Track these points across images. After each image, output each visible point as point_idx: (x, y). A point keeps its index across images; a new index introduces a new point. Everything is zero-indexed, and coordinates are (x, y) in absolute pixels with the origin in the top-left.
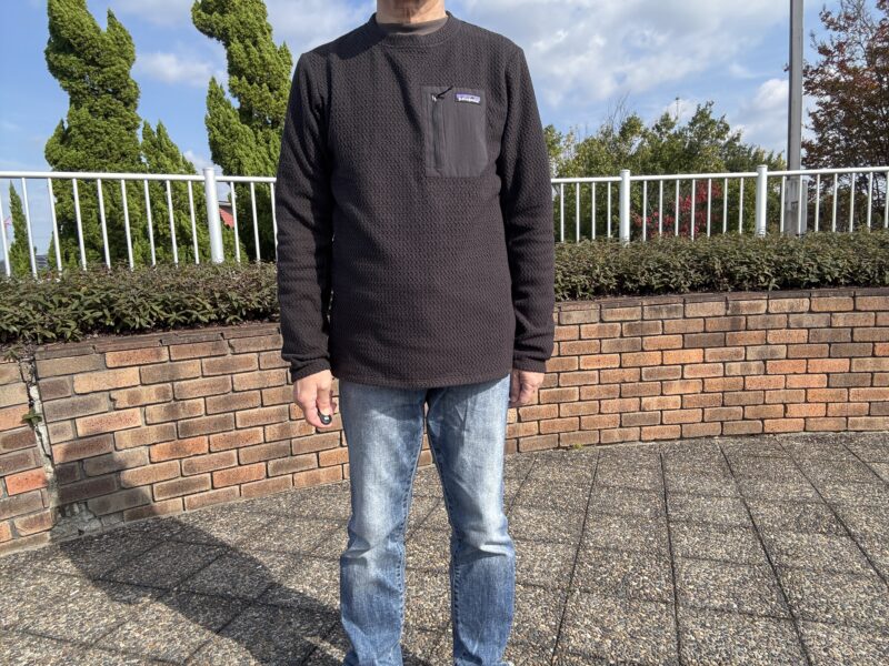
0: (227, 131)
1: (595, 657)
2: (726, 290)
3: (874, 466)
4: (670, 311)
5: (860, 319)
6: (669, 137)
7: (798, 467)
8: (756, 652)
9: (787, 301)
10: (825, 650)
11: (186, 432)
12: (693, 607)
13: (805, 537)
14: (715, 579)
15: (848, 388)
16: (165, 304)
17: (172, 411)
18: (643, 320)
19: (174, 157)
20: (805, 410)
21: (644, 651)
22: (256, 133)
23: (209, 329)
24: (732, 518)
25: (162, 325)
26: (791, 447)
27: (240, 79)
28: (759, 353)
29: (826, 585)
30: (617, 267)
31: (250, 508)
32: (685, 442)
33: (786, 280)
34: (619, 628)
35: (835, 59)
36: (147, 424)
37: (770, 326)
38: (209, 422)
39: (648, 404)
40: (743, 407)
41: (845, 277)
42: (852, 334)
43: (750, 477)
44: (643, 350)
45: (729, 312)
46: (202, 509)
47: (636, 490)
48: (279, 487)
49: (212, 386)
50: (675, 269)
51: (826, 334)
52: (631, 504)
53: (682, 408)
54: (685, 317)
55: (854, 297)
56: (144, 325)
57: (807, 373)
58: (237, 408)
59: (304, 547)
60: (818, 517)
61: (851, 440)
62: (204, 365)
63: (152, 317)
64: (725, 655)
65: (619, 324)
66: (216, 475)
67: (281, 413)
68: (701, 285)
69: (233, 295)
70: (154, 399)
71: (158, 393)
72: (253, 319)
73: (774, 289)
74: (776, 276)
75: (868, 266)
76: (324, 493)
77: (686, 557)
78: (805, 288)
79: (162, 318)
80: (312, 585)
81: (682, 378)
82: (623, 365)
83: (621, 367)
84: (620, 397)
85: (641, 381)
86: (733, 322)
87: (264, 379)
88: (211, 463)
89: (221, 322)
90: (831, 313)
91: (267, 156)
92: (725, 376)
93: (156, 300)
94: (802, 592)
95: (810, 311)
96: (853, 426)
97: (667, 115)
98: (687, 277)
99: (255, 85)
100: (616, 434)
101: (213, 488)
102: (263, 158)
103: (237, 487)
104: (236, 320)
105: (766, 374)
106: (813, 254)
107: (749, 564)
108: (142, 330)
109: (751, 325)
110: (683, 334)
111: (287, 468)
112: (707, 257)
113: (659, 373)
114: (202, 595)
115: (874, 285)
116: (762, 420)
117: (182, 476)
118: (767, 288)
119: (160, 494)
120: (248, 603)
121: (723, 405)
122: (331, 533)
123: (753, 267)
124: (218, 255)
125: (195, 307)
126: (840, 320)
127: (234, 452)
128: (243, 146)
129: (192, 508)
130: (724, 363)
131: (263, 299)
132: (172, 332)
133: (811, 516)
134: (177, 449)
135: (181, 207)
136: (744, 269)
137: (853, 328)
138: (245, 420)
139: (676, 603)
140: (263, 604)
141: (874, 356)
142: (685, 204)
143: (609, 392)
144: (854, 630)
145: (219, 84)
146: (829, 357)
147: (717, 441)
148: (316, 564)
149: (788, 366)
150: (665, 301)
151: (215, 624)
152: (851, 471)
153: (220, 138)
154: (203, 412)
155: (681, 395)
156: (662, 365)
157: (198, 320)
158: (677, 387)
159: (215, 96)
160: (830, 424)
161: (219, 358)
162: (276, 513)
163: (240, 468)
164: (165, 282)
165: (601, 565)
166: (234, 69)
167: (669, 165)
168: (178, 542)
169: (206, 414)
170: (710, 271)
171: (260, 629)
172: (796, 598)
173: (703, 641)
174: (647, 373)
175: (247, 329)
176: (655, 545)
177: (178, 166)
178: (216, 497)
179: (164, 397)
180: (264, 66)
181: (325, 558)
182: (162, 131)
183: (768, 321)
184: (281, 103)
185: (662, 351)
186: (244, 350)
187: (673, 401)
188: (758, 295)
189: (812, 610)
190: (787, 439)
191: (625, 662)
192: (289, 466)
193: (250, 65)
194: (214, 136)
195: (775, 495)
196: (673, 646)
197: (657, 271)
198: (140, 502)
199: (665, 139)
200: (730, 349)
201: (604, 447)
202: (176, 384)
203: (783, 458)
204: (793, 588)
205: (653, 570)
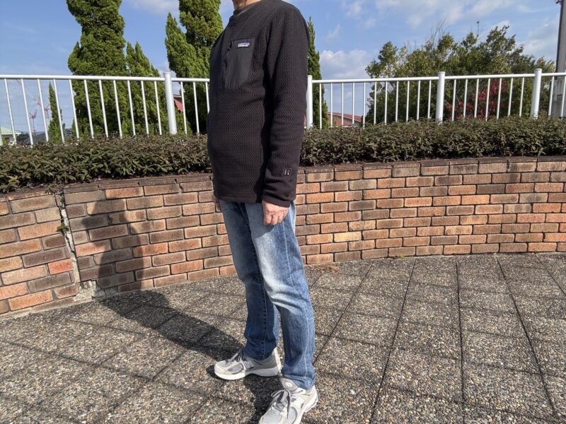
0: (179, 48)
1: (407, 390)
2: (508, 155)
4: (468, 169)
6: (472, 50)
7: (551, 275)
8: (514, 394)
9: (551, 163)
10: (562, 395)
11: (155, 239)
12: (473, 363)
13: (552, 321)
14: (490, 345)
16: (140, 160)
17: (146, 226)
18: (449, 174)
19: (146, 66)
20: (558, 237)
21: (439, 389)
22: (197, 49)
23: (168, 176)
24: (503, 307)
25: (140, 173)
26: (547, 262)
27: (187, 14)
28: (528, 198)
30: (433, 139)
31: (193, 287)
32: (473, 256)
33: (550, 149)
34: (424, 374)
36: (131, 234)
37: (537, 180)
38: (168, 234)
39: (450, 231)
40: (515, 234)
43: (517, 281)
44: (448, 195)
45: (509, 170)
46: (165, 287)
47: (438, 286)
48: (211, 275)
49: (170, 212)
50: (473, 140)
52: (435, 295)
53: (472, 234)
54: (478, 173)
56: (129, 173)
57: (561, 212)
58: (185, 226)
59: (225, 312)
62: (165, 199)
63: (133, 168)
64: (493, 395)
65: (433, 177)
66: (173, 266)
67: (212, 230)
68: (491, 152)
69: (183, 156)
70: (135, 219)
71: (138, 215)
72: (195, 171)
73: (542, 154)
74: (543, 146)
77: (470, 330)
78: (563, 154)
79: (139, 169)
81: (474, 214)
82: (434, 205)
83: (432, 206)
84: (431, 225)
85: (446, 215)
86: (511, 177)
87: (202, 208)
88: (170, 259)
89: (175, 172)
91: (203, 65)
92: (503, 213)
93: (135, 158)
94: (548, 357)
97: (471, 34)
98: (481, 146)
99: (196, 17)
100: (427, 249)
101: (171, 274)
102: (202, 66)
103: (186, 274)
104: (184, 171)
105: (532, 212)
107: (513, 337)
108: (127, 176)
109: (524, 179)
110: (476, 185)
111: (216, 264)
112: (496, 133)
113: (459, 210)
116: (527, 243)
117: (153, 266)
118: (537, 154)
119: (140, 276)
120: (191, 345)
121: (501, 233)
123: (528, 139)
124: (173, 129)
125: (159, 162)
127: (184, 253)
128: (189, 58)
129: (158, 286)
130: (503, 204)
131: (201, 158)
132: (145, 178)
133: (558, 308)
134: (149, 250)
135: (150, 98)
136: (522, 141)
138: (190, 233)
139: (462, 360)
142: (482, 96)
143: (423, 222)
145: (173, 17)
147: (495, 256)
148: (232, 323)
149: (548, 208)
150: (465, 162)
151: (172, 356)
153: (174, 53)
154: (165, 228)
155: (473, 225)
156: (461, 205)
157: (161, 171)
158: (470, 220)
159: (171, 25)
161: (174, 195)
162: (209, 291)
163: (187, 262)
164: (141, 146)
165: (413, 333)
166: (183, 7)
167: (471, 68)
168: (150, 306)
169: (167, 229)
170: (498, 142)
171: (198, 360)
172: (544, 361)
173: (479, 385)
174: (450, 210)
175: (191, 177)
176: (450, 322)
177: (149, 71)
178: (173, 280)
179: (141, 218)
180: (202, 4)
181: (238, 320)
182: (139, 49)
183: (536, 177)
184: (213, 28)
185: (461, 195)
186: (189, 190)
187: (466, 229)
188: (529, 159)
189: (554, 369)
190: (544, 256)
191: (426, 395)
192: (217, 262)
193: (194, 4)
194: (171, 52)
195: (533, 293)
196: (459, 387)
197: (460, 141)
198: (128, 281)
199: (469, 51)
200: (508, 195)
201: (419, 258)
202: (148, 210)
203: (540, 269)
204: (542, 354)
205: (447, 338)
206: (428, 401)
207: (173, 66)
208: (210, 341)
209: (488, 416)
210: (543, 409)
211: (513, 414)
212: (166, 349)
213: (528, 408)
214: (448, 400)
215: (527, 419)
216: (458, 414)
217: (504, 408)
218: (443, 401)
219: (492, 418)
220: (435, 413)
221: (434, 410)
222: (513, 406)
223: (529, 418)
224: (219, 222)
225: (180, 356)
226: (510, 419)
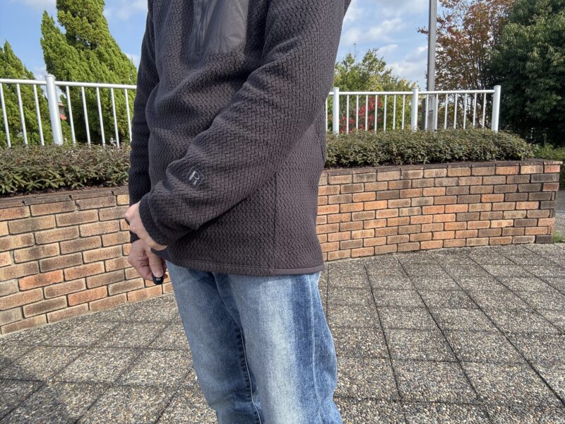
0: (58, 50)
1: (348, 397)
2: (399, 164)
3: (485, 266)
4: (368, 177)
5: (474, 180)
6: (351, 69)
7: (444, 269)
8: (441, 384)
9: (435, 170)
10: (480, 379)
11: (47, 267)
12: (400, 359)
13: (455, 311)
14: (410, 340)
15: (467, 222)
16: (24, 175)
17: (35, 253)
18: (353, 183)
19: (18, 68)
20: (443, 235)
21: (377, 390)
22: (79, 52)
23: (58, 193)
24: (413, 302)
25: (23, 190)
26: (437, 257)
27: (66, 13)
28: (419, 202)
29: (472, 339)
30: (336, 150)
31: (99, 319)
32: (377, 257)
33: (433, 157)
34: (360, 377)
35: (446, 26)
36: (15, 263)
37: (425, 185)
38: (64, 259)
39: (356, 235)
40: (409, 234)
41: (465, 156)
42: (470, 189)
43: (418, 277)
44: (353, 202)
45: (402, 177)
46: (61, 321)
47: (354, 289)
48: (117, 302)
49: (64, 234)
50: (370, 151)
51: (455, 190)
52: (353, 297)
53: (375, 237)
54: (377, 181)
55: (471, 168)
56: (9, 190)
57: (445, 213)
58: (84, 249)
59: (143, 343)
60: (460, 299)
61: (469, 252)
62: (57, 219)
63: (14, 184)
64: (424, 388)
65: (339, 186)
66: (70, 297)
67: (117, 251)
68: (385, 161)
69: (77, 168)
70: (20, 244)
71: (23, 240)
72: (92, 185)
73: (427, 163)
74: (428, 155)
75: (477, 149)
76: (151, 305)
77: (391, 328)
78: (443, 162)
79: (23, 186)
80: (152, 369)
81: (375, 219)
82: (342, 212)
83: (340, 213)
84: (340, 231)
85: (351, 221)
86: (404, 183)
87: (102, 227)
88: (66, 288)
89: (68, 187)
90: (458, 177)
91: (88, 69)
92: (399, 216)
93: (17, 172)
94: (460, 345)
95: (447, 176)
96: (469, 243)
97: (350, 55)
98: (377, 156)
99: (77, 17)
100: (337, 254)
101: (68, 306)
102: (86, 70)
103: (87, 304)
104: (79, 185)
105: (422, 214)
106: (448, 142)
107: (427, 330)
108: (7, 194)
109: (414, 185)
110: (376, 191)
111: (123, 289)
112: (388, 144)
113: (363, 216)
114: (72, 383)
115: (481, 160)
116: (420, 242)
117: (45, 299)
118: (422, 162)
119: (29, 312)
120: (108, 386)
121: (398, 234)
122: (161, 331)
123: (414, 149)
124: (59, 139)
125: (47, 177)
126: (463, 182)
127: (83, 280)
128: (71, 61)
129: (53, 321)
130: (399, 208)
131: (99, 170)
132: (30, 195)
133: (456, 298)
134: (40, 280)
135: (29, 106)
136: (410, 151)
137: (470, 186)
138: (90, 257)
139: (391, 358)
140: (119, 386)
141: (481, 202)
142: (362, 111)
143: (333, 228)
144: (493, 365)
145: (50, 16)
146: (457, 204)
147: (395, 255)
148: (153, 354)
149: (434, 209)
150: (365, 171)
151: (86, 403)
152: (473, 270)
153: (52, 55)
154: (58, 253)
155: (375, 229)
156: (364, 210)
157: (50, 187)
158: (372, 224)
159: (47, 25)
160: (457, 243)
161: (70, 214)
162: (118, 321)
163: (88, 291)
164: (22, 159)
165: (342, 338)
166: (61, 6)
167: (351, 86)
168: (47, 346)
169: (61, 254)
170: (390, 152)
171: (120, 403)
172: (458, 349)
173: (411, 380)
174: (355, 215)
175: (88, 192)
176: (372, 322)
177: (22, 74)
178: (71, 312)
179: (28, 243)
180: (85, 4)
181: (159, 349)
182: (8, 48)
183: (424, 183)
184: (98, 31)
185: (363, 202)
186: (88, 207)
187: (370, 232)
188: (418, 167)
189: (468, 355)
190: (434, 252)
191: (367, 399)
192: (123, 287)
193: (74, 3)
194: (48, 53)
195: (434, 287)
196: (394, 385)
197: (359, 152)
198: (13, 320)
199: (349, 70)
200: (402, 200)
201: (331, 262)
202: (37, 233)
203: (434, 264)
204: (455, 343)
205: (373, 338)
206: (369, 404)
207: (51, 68)
208: (131, 378)
209: (425, 409)
210: (469, 395)
211: (445, 403)
212: (76, 395)
213: (456, 395)
214: (387, 400)
215: (458, 407)
216: (399, 412)
217: (436, 399)
218: (383, 402)
219: (429, 410)
220: (379, 415)
221: (377, 413)
222: (444, 396)
223: (459, 405)
224: (125, 241)
225: (96, 401)
226: (444, 409)
